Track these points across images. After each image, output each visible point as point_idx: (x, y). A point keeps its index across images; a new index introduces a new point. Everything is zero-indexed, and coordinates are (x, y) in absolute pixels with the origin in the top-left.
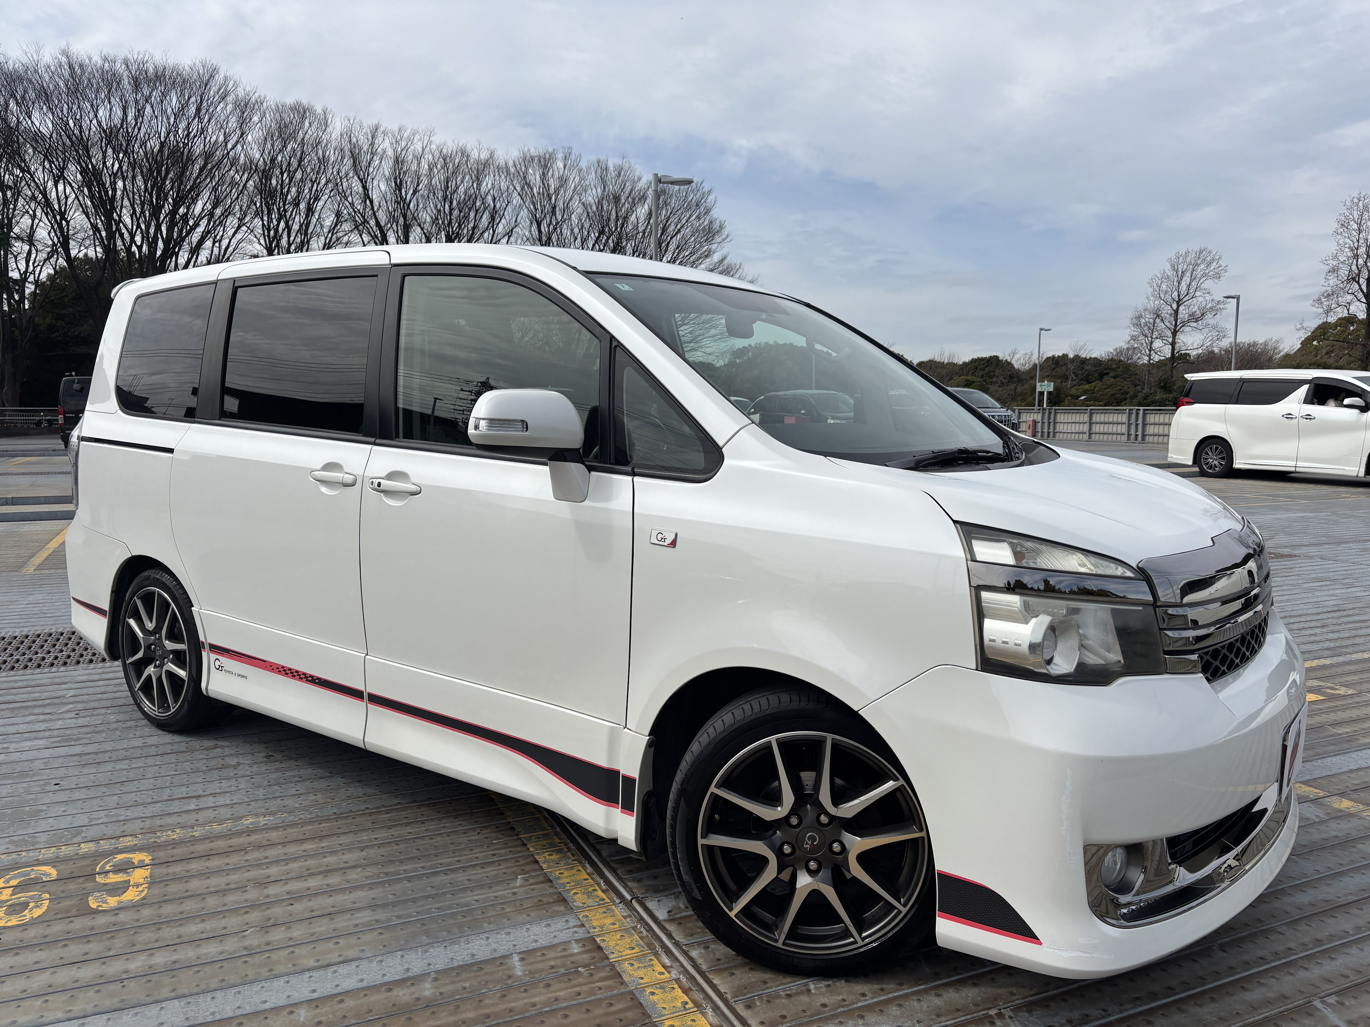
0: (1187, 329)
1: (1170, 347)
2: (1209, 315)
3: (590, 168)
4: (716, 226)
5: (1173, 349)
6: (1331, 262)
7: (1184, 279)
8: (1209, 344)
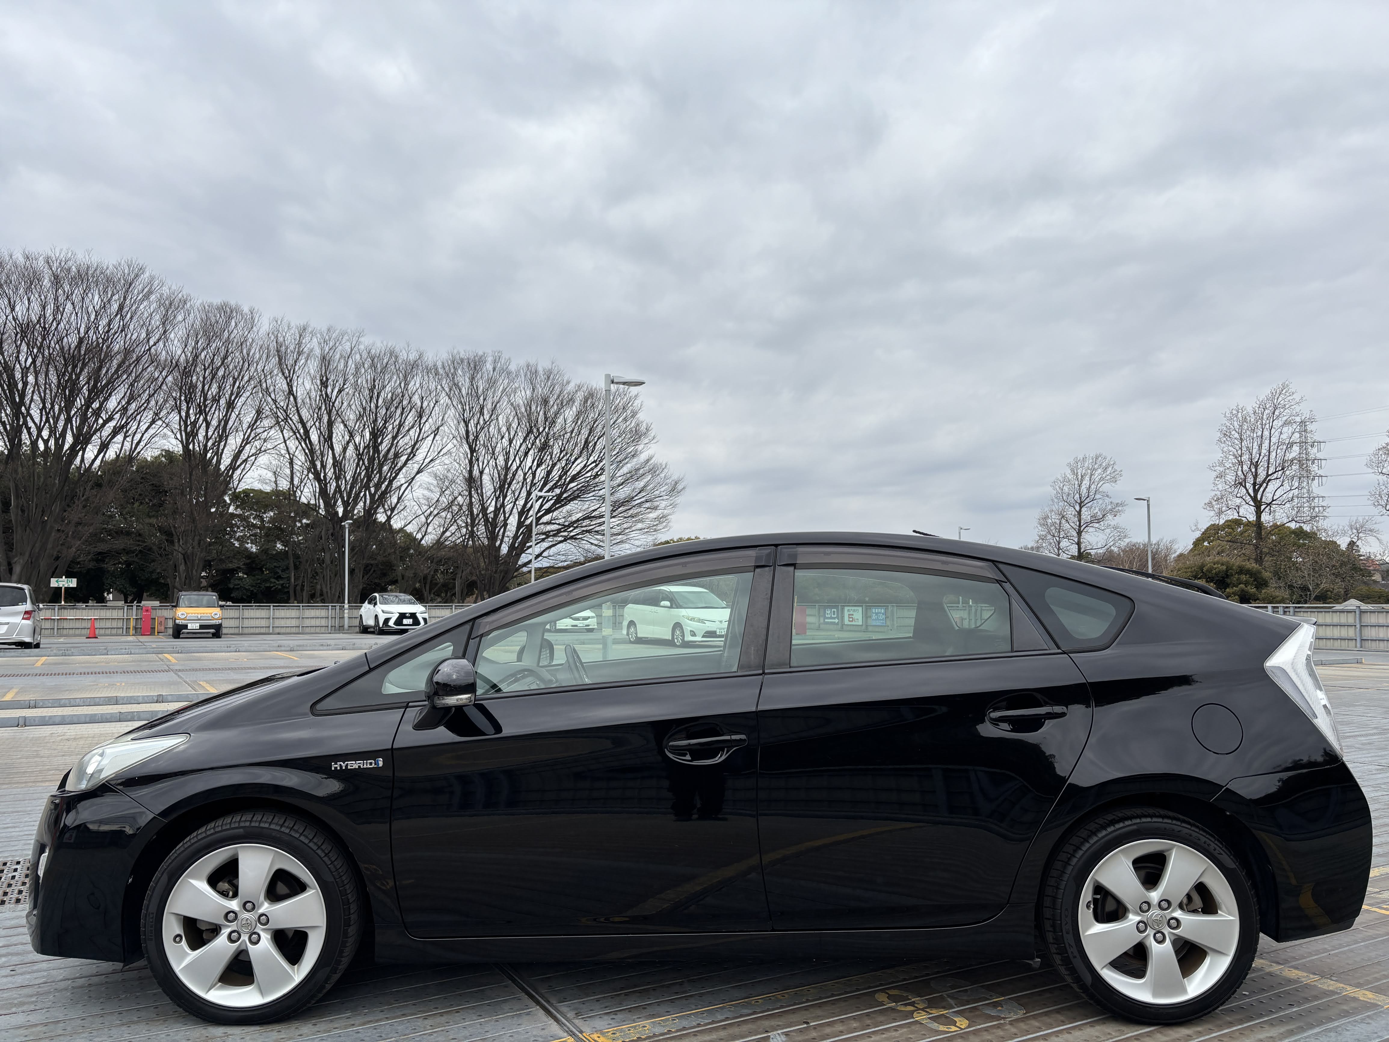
0: (1091, 530)
1: (1077, 546)
2: (1110, 517)
3: (519, 371)
4: (643, 428)
5: (1079, 549)
6: (1218, 468)
7: (1084, 482)
8: (1112, 543)
